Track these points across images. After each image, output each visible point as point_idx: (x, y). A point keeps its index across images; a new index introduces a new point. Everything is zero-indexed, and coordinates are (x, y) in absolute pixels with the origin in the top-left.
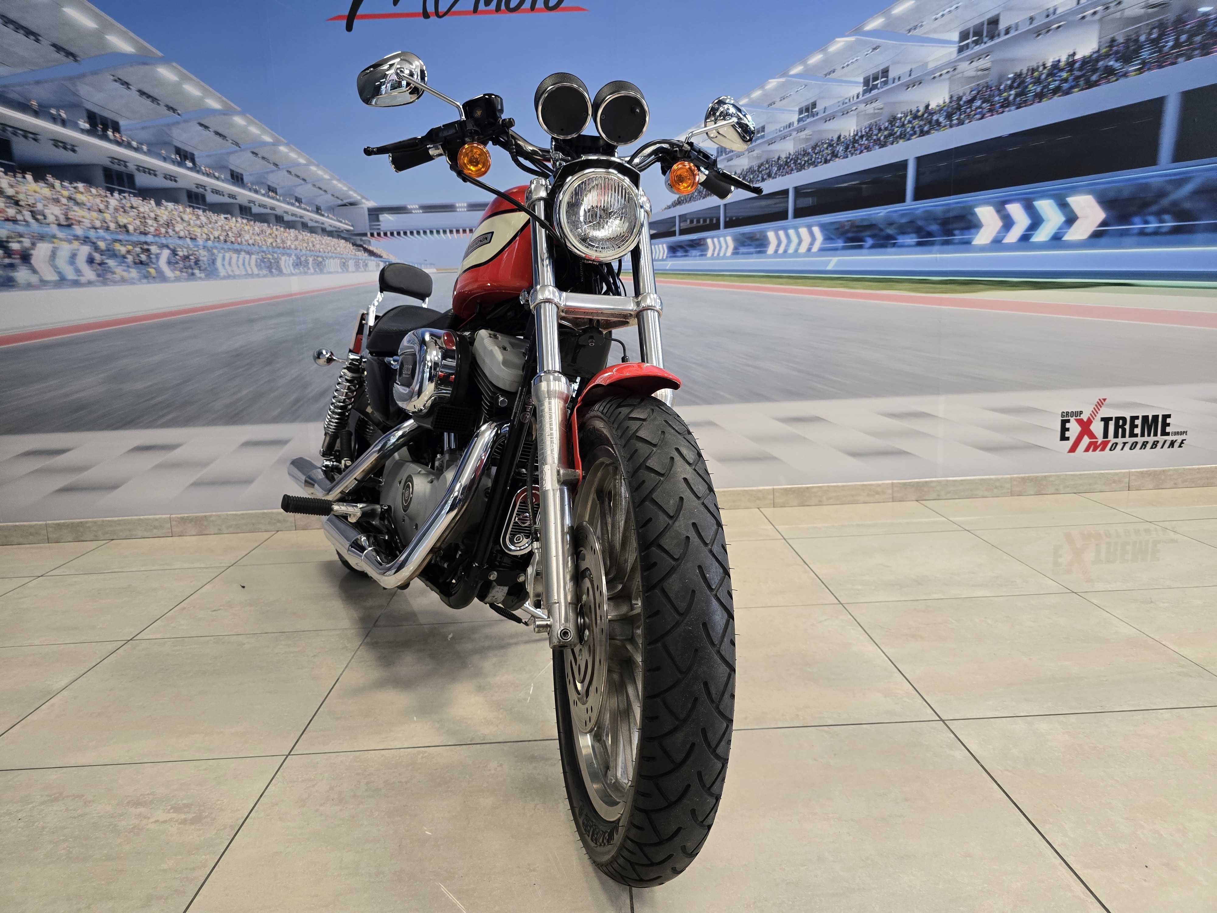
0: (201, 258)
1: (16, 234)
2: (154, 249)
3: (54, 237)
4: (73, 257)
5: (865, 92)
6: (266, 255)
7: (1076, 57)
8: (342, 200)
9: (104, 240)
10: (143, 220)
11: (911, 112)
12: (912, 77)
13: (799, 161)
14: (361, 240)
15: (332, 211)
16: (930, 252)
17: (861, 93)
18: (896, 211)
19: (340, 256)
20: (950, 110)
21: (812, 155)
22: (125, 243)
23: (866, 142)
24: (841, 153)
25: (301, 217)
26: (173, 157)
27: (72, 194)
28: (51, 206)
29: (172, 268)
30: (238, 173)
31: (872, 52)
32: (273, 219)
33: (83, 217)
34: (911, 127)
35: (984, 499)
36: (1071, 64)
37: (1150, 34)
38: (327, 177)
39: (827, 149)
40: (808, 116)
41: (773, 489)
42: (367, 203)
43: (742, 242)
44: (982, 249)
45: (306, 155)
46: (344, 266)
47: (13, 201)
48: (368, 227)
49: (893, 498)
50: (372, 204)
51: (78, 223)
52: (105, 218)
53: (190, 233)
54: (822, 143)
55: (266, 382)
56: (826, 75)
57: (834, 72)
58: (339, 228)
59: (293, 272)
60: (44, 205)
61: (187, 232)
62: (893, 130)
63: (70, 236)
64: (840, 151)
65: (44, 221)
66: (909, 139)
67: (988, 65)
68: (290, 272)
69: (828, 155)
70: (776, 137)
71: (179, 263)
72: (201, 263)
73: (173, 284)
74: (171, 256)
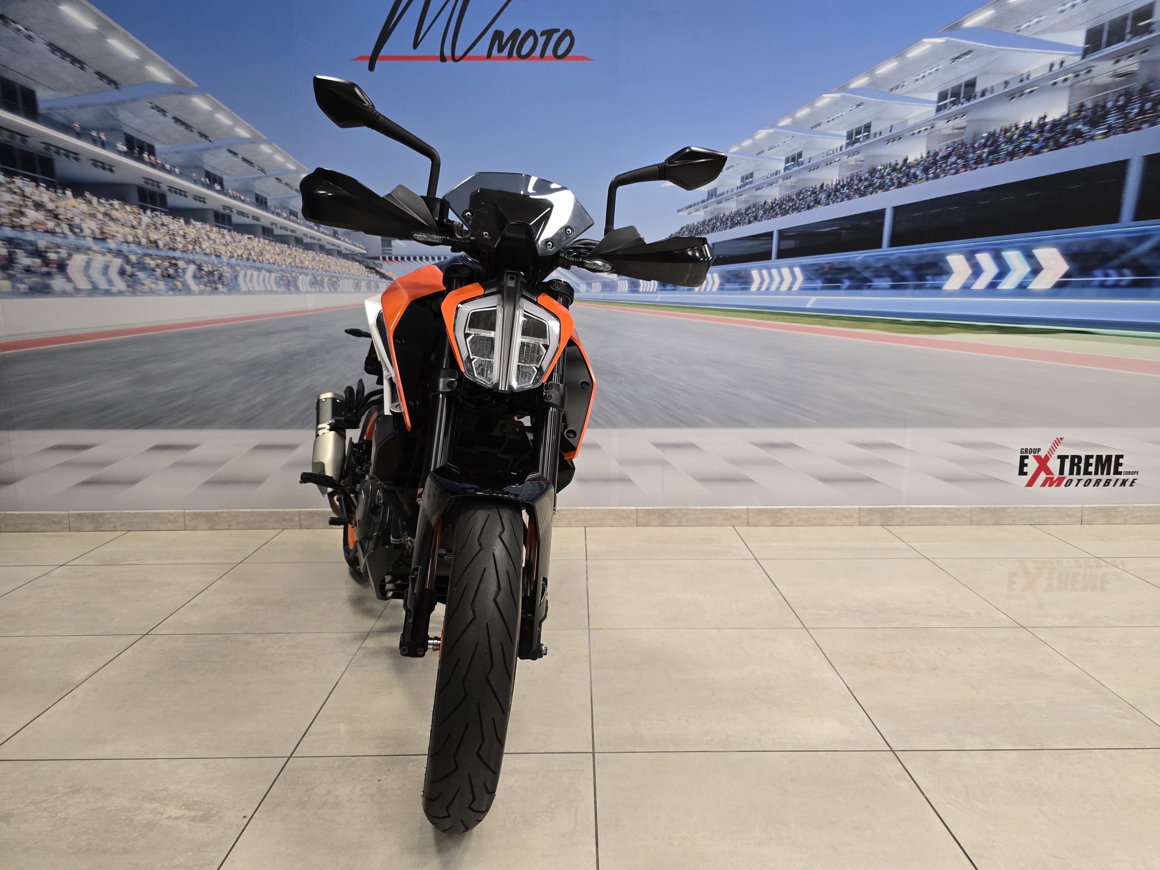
0: (224, 274)
1: (55, 245)
2: (181, 264)
3: (89, 249)
4: (106, 268)
5: (848, 145)
6: (285, 273)
7: (1047, 120)
9: (136, 253)
10: (172, 237)
11: (890, 164)
12: (893, 132)
13: (784, 206)
14: (374, 263)
15: (348, 235)
16: (903, 295)
17: (844, 146)
18: (873, 256)
19: (354, 277)
20: (926, 164)
22: (154, 257)
23: (847, 191)
24: (823, 200)
25: (319, 240)
26: (203, 180)
27: (108, 210)
28: (88, 220)
29: (198, 282)
30: (262, 197)
31: (856, 108)
32: (293, 241)
33: (117, 232)
34: (890, 179)
35: (946, 526)
36: (1041, 126)
37: (1117, 101)
39: (810, 196)
40: (794, 166)
41: (748, 509)
43: (728, 279)
44: (952, 294)
46: (357, 286)
47: (52, 215)
48: (380, 252)
49: (859, 522)
51: (112, 238)
52: (137, 233)
54: (806, 190)
55: (279, 391)
56: (812, 128)
57: (820, 125)
58: (354, 252)
59: (309, 290)
60: (81, 220)
61: (212, 250)
62: (873, 181)
63: (104, 248)
64: (823, 198)
65: (81, 234)
66: (887, 190)
67: (964, 124)
68: (306, 290)
69: (811, 201)
70: (763, 183)
71: (204, 278)
72: (224, 279)
73: (197, 297)
74: (197, 271)
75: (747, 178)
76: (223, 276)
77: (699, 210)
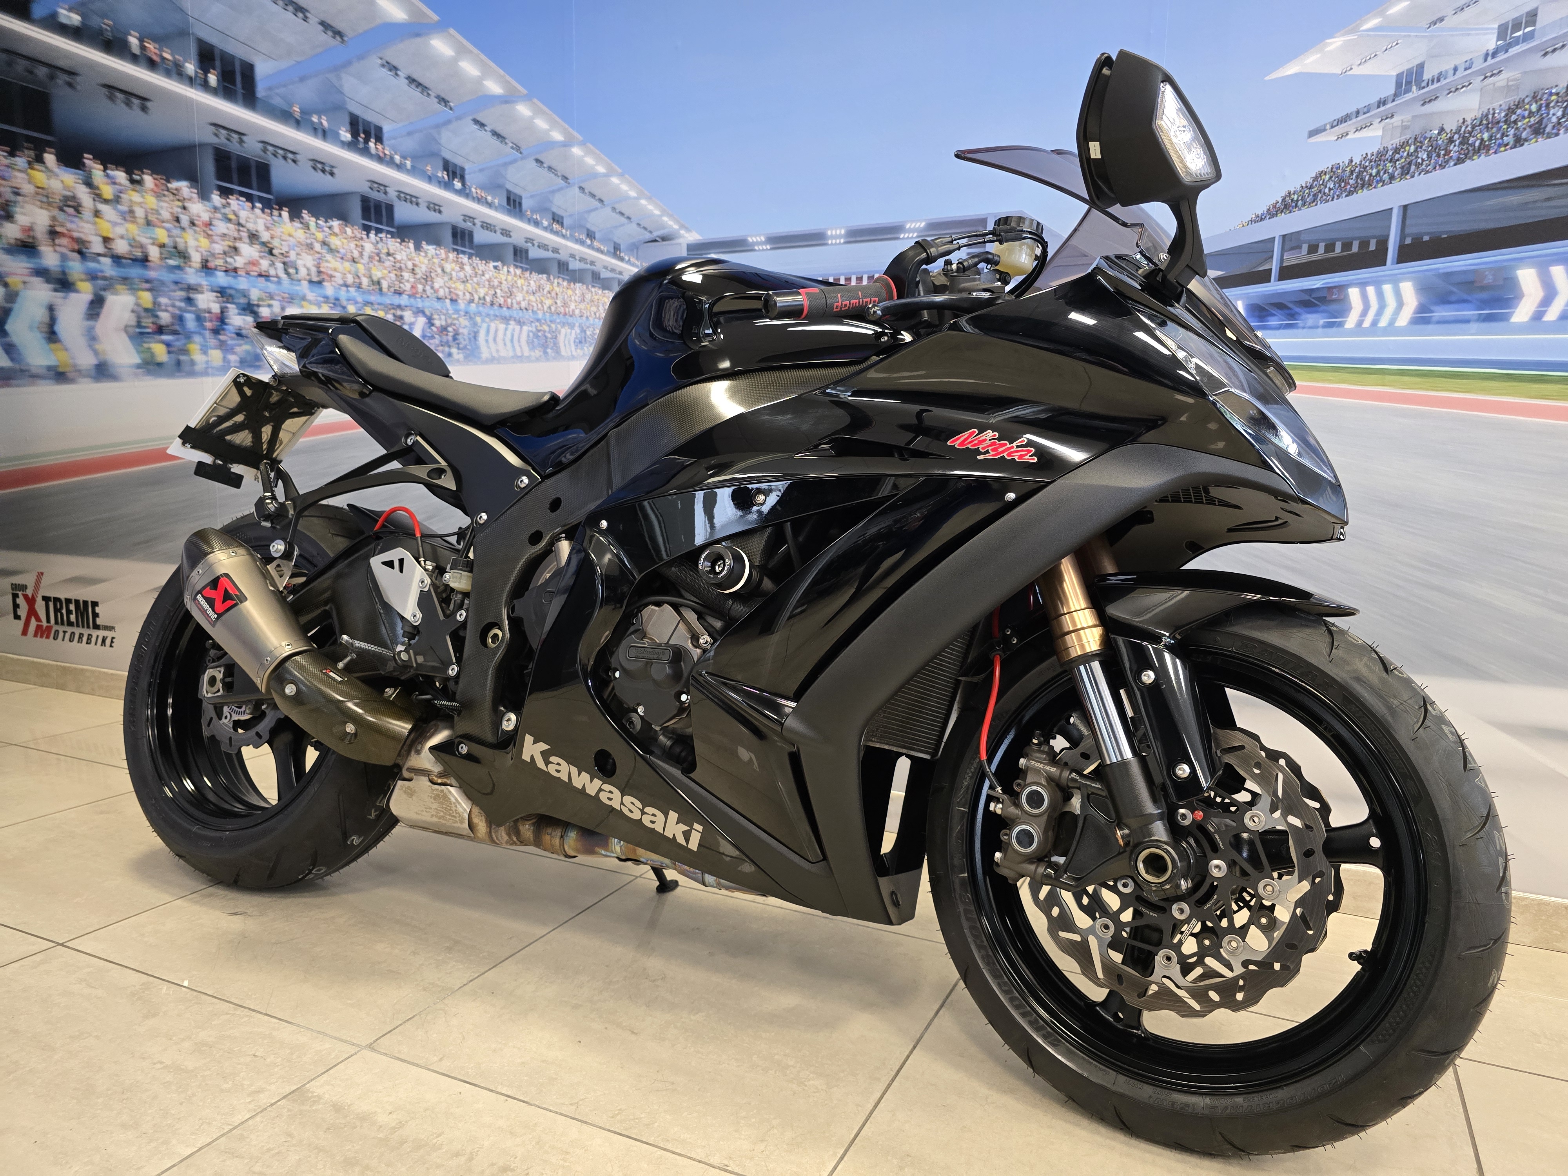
8: (651, 232)
25: (592, 263)
28: (304, 255)
30: (515, 194)
32: (554, 267)
33: (335, 270)
38: (633, 194)
42: (687, 235)
43: (1441, 295)
45: (606, 158)
50: (693, 237)
51: (329, 278)
52: (357, 270)
60: (298, 254)
61: (447, 290)
77: (1367, 126)
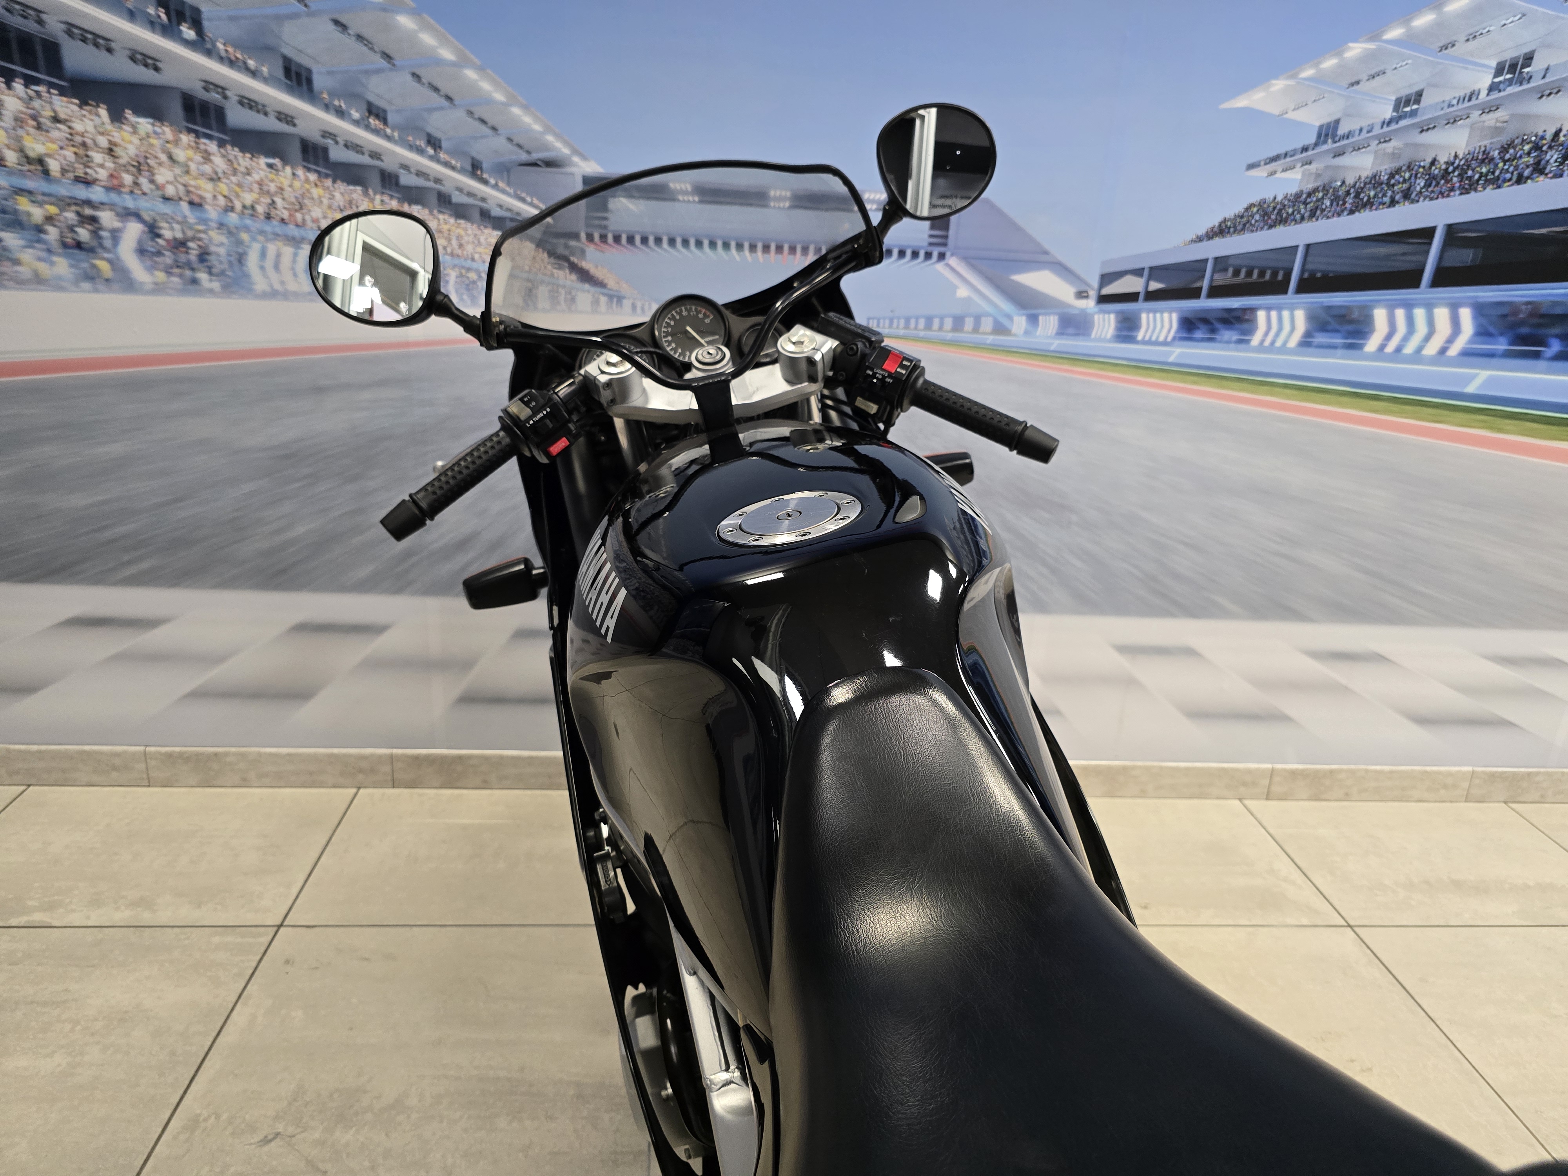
0: (213, 249)
2: (107, 218)
8: (528, 152)
10: (81, 152)
14: (563, 244)
15: (505, 174)
21: (1497, 165)
22: (40, 198)
25: (438, 181)
29: (149, 263)
30: (299, 65)
32: (375, 179)
38: (499, 97)
39: (1529, 154)
40: (1510, 82)
42: (582, 164)
43: (1321, 324)
45: (456, 42)
48: (582, 221)
49: (1467, 796)
50: (593, 168)
53: (188, 192)
54: (1523, 140)
58: (518, 214)
61: (181, 188)
69: (1528, 166)
70: (1437, 118)
71: (163, 255)
72: (212, 258)
73: (151, 299)
74: (146, 237)
75: (1408, 103)
76: (208, 254)
77: (1291, 168)
